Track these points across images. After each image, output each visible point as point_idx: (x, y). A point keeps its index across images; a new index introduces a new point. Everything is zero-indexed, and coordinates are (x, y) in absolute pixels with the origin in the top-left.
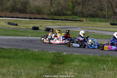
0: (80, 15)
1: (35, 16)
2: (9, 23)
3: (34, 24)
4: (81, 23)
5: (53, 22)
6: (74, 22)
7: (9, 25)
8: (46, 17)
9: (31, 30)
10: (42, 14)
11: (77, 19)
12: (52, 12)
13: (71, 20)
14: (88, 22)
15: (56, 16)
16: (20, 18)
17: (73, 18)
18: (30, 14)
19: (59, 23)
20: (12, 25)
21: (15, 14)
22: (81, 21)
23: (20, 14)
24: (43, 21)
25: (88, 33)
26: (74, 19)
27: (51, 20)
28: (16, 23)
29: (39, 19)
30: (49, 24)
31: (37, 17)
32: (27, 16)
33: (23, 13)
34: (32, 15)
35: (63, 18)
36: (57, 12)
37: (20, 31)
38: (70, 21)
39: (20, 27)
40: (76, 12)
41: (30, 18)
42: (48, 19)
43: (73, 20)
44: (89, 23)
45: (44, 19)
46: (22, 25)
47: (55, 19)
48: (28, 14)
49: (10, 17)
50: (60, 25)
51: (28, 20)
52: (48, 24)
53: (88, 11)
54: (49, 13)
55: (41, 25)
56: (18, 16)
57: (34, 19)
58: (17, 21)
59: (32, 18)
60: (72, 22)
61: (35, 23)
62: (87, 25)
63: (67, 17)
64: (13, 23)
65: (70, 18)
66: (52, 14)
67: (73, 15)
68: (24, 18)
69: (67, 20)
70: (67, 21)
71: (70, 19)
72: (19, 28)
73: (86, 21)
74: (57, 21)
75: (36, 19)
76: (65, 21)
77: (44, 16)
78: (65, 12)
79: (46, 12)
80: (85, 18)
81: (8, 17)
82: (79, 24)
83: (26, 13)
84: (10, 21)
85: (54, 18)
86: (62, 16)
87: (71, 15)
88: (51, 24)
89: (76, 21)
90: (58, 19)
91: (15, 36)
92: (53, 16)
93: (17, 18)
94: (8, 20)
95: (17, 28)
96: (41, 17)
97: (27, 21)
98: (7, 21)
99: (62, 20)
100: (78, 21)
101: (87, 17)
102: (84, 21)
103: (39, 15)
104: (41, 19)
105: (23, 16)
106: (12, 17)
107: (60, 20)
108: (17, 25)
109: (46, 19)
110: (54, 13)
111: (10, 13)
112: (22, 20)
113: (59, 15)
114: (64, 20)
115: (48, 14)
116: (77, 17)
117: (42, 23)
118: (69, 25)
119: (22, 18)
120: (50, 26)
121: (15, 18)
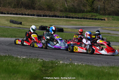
0: (101, 12)
1: (45, 13)
2: (12, 22)
3: (43, 23)
4: (101, 22)
5: (67, 20)
6: (93, 22)
7: (11, 23)
8: (58, 14)
9: (38, 30)
10: (54, 11)
11: (97, 18)
12: (66, 8)
13: (90, 19)
14: (111, 21)
15: (71, 14)
16: (25, 15)
17: (92, 16)
18: (39, 10)
19: (75, 21)
20: (15, 24)
21: (19, 10)
22: (102, 20)
23: (26, 10)
24: (54, 19)
25: (109, 35)
26: (94, 17)
27: (65, 19)
28: (20, 21)
29: (50, 16)
30: (62, 23)
31: (47, 14)
32: (35, 12)
33: (30, 9)
34: (41, 11)
35: (80, 15)
36: (72, 8)
37: (23, 31)
38: (88, 20)
39: (24, 26)
40: (96, 8)
41: (38, 16)
42: (61, 17)
43: (92, 19)
44: (111, 23)
45: (56, 16)
46: (28, 24)
47: (70, 17)
48: (37, 10)
49: (14, 14)
50: (76, 25)
51: (35, 18)
52: (60, 23)
53: (111, 7)
54: (62, 9)
55: (52, 24)
56: (24, 12)
57: (44, 16)
58: (22, 18)
59: (40, 16)
60: (91, 21)
61: (45, 21)
62: (109, 25)
63: (85, 14)
64: (16, 22)
65: (89, 15)
66: (66, 10)
67: (92, 12)
68: (31, 15)
69: (84, 18)
70: (85, 20)
71: (88, 17)
72: (23, 28)
73: (108, 20)
74: (72, 19)
75: (46, 16)
76: (82, 20)
77: (56, 13)
78: (83, 8)
79: (58, 8)
80: (107, 16)
81: (11, 14)
82: (99, 23)
83: (34, 9)
84: (13, 19)
85: (68, 16)
86: (78, 13)
87: (90, 12)
88: (64, 23)
89: (96, 19)
90: (74, 16)
91: (11, 37)
92: (67, 13)
93: (23, 15)
94: (11, 17)
95: (20, 27)
96: (52, 15)
97: (33, 19)
98: (10, 19)
99: (78, 18)
100: (99, 19)
101: (110, 15)
102: (106, 19)
103: (50, 12)
104: (53, 16)
105: (30, 13)
106: (17, 14)
107: (76, 18)
108: (21, 23)
109: (58, 17)
110: (69, 9)
111: (13, 9)
112: (28, 18)
113: (75, 12)
114: (81, 18)
115: (61, 11)
116: (98, 14)
117: (54, 22)
118: (87, 25)
119: (28, 15)
120: (63, 25)
121: (20, 14)
